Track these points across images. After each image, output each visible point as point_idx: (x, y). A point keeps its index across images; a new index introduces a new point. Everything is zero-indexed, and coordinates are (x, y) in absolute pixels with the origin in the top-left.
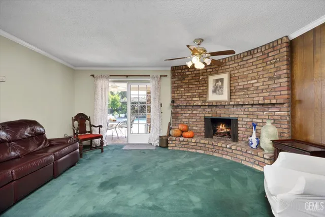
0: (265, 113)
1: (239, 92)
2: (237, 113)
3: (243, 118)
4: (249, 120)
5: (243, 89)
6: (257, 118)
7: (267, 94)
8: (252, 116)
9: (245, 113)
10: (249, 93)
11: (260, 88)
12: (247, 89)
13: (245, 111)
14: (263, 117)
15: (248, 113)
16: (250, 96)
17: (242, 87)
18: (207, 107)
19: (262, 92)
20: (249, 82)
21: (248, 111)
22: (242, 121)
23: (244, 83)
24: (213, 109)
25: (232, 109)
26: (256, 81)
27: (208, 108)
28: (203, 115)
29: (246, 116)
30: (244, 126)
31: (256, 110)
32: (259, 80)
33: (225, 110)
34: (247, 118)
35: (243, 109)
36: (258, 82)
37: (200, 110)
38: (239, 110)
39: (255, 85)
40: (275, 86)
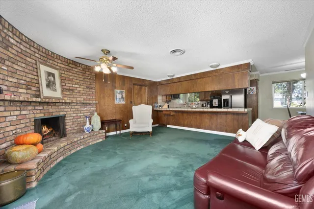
0: (85, 109)
1: (66, 91)
2: (66, 110)
3: (70, 114)
4: (75, 115)
5: (69, 90)
6: (81, 113)
7: (85, 97)
8: (77, 112)
9: (72, 110)
10: (74, 94)
11: (81, 92)
12: (72, 90)
13: (72, 108)
14: (84, 111)
15: (74, 109)
16: (75, 96)
17: (68, 88)
18: (38, 104)
19: (83, 95)
20: (74, 86)
21: (74, 108)
22: (70, 117)
23: (69, 85)
24: (45, 107)
25: (62, 107)
26: (78, 86)
27: (39, 106)
28: (33, 115)
29: (73, 112)
30: (71, 121)
31: (79, 107)
32: (81, 86)
33: (56, 107)
34: (74, 113)
35: (70, 107)
36: (80, 87)
37: (30, 108)
38: (67, 107)
39: (78, 89)
40: (90, 93)
